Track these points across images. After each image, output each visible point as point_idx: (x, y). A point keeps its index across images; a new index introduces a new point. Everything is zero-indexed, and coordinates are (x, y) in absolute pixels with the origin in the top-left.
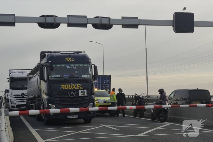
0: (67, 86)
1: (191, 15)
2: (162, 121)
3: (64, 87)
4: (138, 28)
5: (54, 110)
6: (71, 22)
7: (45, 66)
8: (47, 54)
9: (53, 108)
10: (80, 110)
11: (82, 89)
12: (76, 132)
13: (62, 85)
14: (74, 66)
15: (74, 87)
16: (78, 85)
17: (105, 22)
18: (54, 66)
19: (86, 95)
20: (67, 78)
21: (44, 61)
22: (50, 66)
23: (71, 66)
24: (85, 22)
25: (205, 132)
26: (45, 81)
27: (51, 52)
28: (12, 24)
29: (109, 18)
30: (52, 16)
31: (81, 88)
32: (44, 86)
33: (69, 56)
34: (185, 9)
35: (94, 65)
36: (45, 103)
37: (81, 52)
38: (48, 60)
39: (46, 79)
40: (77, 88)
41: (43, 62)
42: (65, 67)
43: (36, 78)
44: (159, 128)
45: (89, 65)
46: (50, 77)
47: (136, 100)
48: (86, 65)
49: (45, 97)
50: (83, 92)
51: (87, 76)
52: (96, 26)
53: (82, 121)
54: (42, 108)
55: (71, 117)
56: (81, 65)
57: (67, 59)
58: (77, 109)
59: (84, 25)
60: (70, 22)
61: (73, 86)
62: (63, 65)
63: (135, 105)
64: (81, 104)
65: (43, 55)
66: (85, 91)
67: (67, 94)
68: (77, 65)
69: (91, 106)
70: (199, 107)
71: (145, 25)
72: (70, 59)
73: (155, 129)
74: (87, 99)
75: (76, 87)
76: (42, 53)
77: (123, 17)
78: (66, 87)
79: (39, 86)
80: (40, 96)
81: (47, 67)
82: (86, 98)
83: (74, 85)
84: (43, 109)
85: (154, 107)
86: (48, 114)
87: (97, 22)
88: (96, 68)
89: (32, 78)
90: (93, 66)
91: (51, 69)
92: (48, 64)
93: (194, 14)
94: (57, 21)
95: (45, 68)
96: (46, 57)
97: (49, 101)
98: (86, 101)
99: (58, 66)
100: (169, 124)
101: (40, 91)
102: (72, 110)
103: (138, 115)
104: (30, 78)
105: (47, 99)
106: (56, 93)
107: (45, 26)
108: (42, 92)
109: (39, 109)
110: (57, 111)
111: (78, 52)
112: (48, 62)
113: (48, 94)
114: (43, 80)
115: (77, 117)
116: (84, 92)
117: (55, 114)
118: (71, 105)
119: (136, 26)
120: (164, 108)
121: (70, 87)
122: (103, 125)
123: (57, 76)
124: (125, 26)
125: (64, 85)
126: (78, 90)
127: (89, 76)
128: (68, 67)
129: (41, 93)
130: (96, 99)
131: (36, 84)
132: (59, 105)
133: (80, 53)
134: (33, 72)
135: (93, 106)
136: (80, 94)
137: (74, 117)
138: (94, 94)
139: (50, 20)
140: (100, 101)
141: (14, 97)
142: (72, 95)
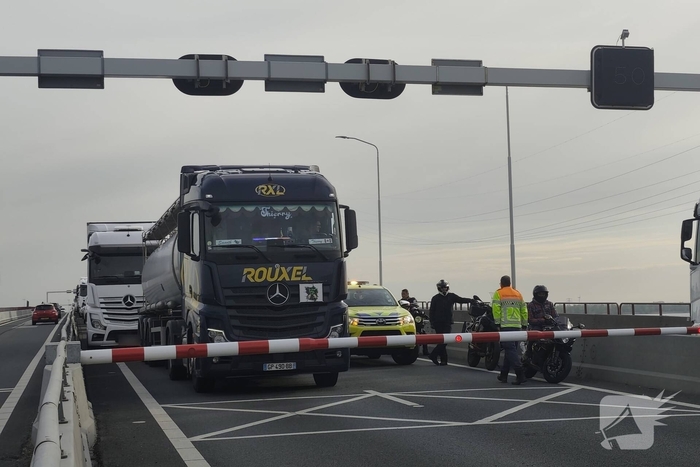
0: (261, 273)
1: (646, 56)
2: (555, 380)
3: (252, 274)
4: (481, 94)
5: (222, 347)
6: (276, 75)
7: (196, 209)
8: (201, 174)
9: (220, 341)
10: (300, 345)
11: (309, 282)
12: (289, 414)
13: (246, 271)
14: (286, 210)
15: (285, 275)
16: (295, 268)
17: (379, 75)
18: (222, 210)
19: (320, 298)
20: (263, 248)
21: (193, 195)
22: (211, 210)
23: (275, 212)
24: (319, 75)
25: (684, 413)
26: (194, 258)
27: (213, 169)
28: (96, 82)
29: (394, 64)
30: (218, 57)
31: (304, 278)
32: (191, 272)
33: (270, 179)
34: (625, 35)
35: (347, 208)
36: (194, 326)
37: (306, 168)
38: (203, 192)
39: (196, 250)
40: (293, 278)
41: (188, 198)
42: (258, 212)
43: (168, 248)
44: (543, 400)
45: (329, 209)
46: (209, 243)
47: (475, 316)
48: (320, 208)
49: (194, 305)
50: (312, 292)
51: (323, 241)
52: (353, 89)
53: (309, 378)
54: (185, 340)
55: (274, 367)
56: (306, 208)
57: (263, 190)
58: (292, 344)
59: (317, 86)
60: (274, 75)
61: (283, 273)
62: (250, 209)
63: (472, 329)
64: (306, 326)
65: (188, 176)
66: (319, 287)
67: (264, 297)
68: (293, 208)
69: (336, 334)
70: (668, 336)
71: (507, 85)
72: (271, 191)
73: (531, 403)
74: (323, 314)
75: (290, 274)
76: (185, 169)
77: (434, 62)
78: (260, 277)
79: (177, 272)
80: (179, 304)
81: (202, 213)
82: (321, 309)
83: (283, 269)
84: (190, 341)
85: (529, 336)
86: (205, 360)
87: (357, 74)
88: (350, 215)
89: (157, 247)
90: (342, 211)
91: (212, 218)
92: (202, 205)
93: (652, 51)
94: (233, 74)
95: (196, 216)
96: (198, 183)
97: (208, 319)
98: (321, 319)
99: (236, 209)
100: (575, 387)
101: (181, 288)
102: (276, 345)
103: (483, 360)
104: (152, 249)
105: (201, 313)
106: (229, 293)
107: (197, 86)
108: (187, 290)
109: (177, 341)
110: (232, 347)
111: (296, 169)
112: (203, 198)
113: (203, 298)
114: (188, 254)
115: (293, 366)
116: (316, 291)
117: (225, 359)
118: (276, 330)
119: (475, 89)
120: (559, 340)
121: (272, 276)
122: (373, 393)
123: (233, 242)
124: (440, 88)
125: (252, 270)
126: (295, 286)
127: (329, 241)
128: (265, 213)
129: (183, 294)
130: (351, 311)
131: (168, 267)
132: (237, 332)
133: (303, 172)
134: (159, 231)
135: (344, 333)
136: (304, 298)
137: (285, 366)
138: (344, 297)
139: (210, 71)
140: (364, 320)
141: (103, 306)
142: (278, 299)
